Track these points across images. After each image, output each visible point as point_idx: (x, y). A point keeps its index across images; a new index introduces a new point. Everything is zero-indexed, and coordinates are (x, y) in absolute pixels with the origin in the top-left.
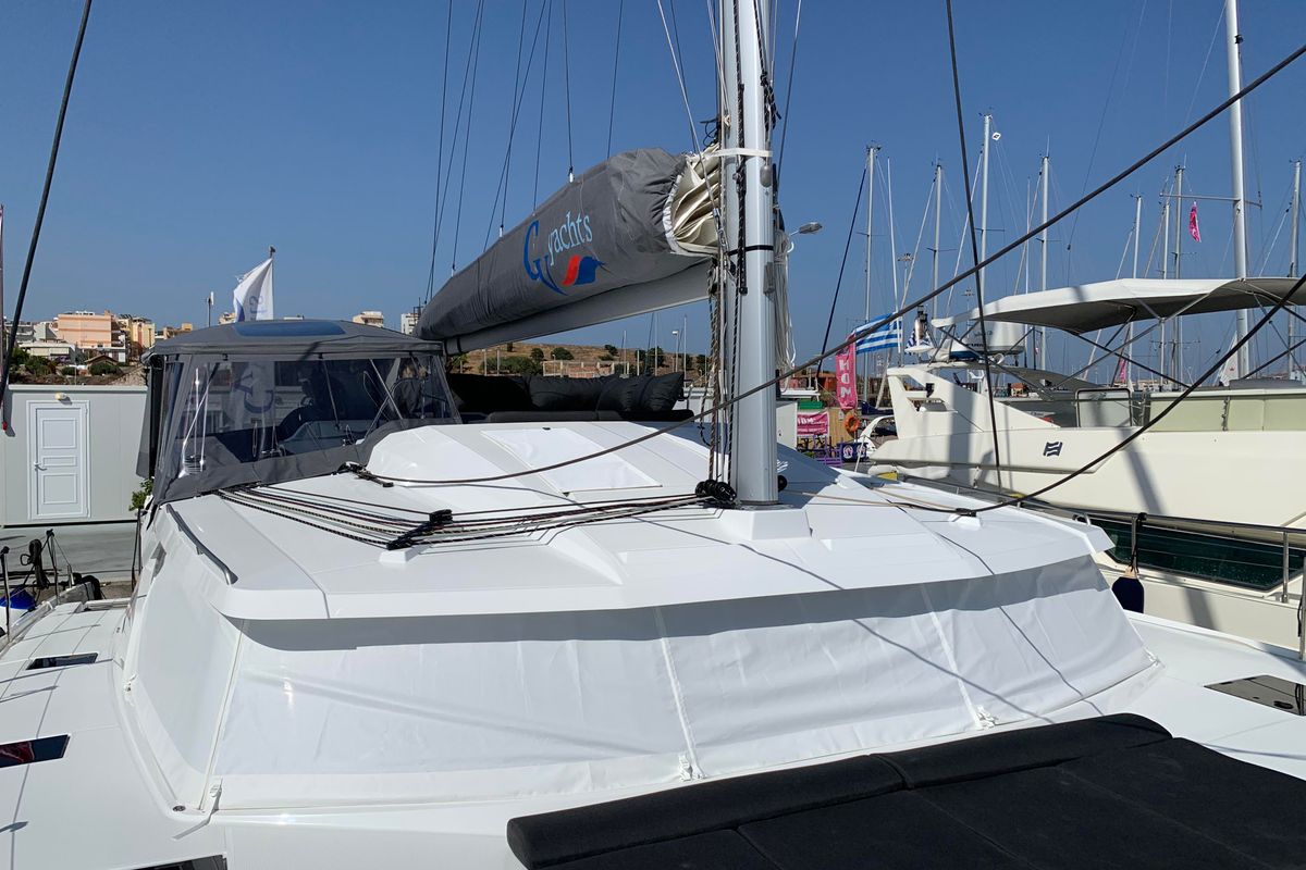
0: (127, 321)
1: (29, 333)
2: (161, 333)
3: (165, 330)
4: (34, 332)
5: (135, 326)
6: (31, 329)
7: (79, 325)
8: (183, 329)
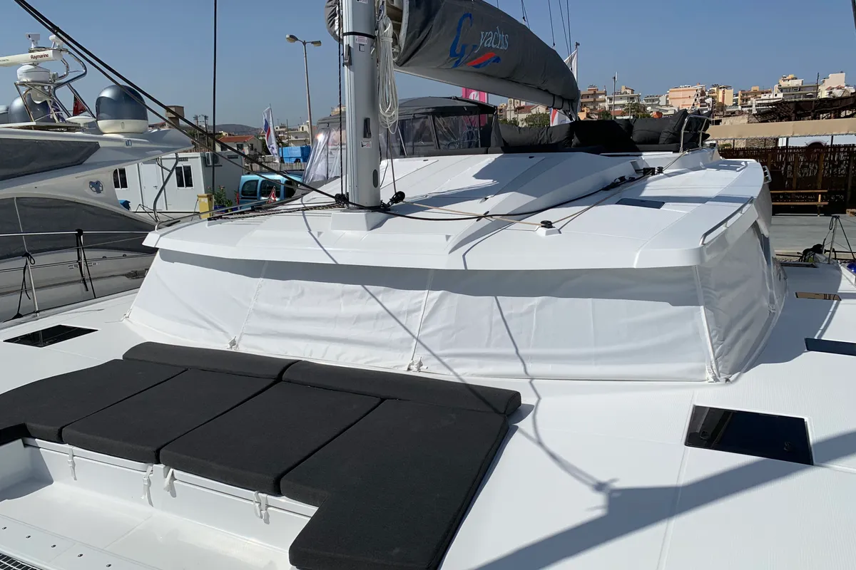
0: (715, 89)
1: (657, 102)
2: (737, 95)
3: (740, 92)
4: (659, 101)
5: (721, 91)
6: (658, 100)
7: (681, 94)
8: (752, 91)
